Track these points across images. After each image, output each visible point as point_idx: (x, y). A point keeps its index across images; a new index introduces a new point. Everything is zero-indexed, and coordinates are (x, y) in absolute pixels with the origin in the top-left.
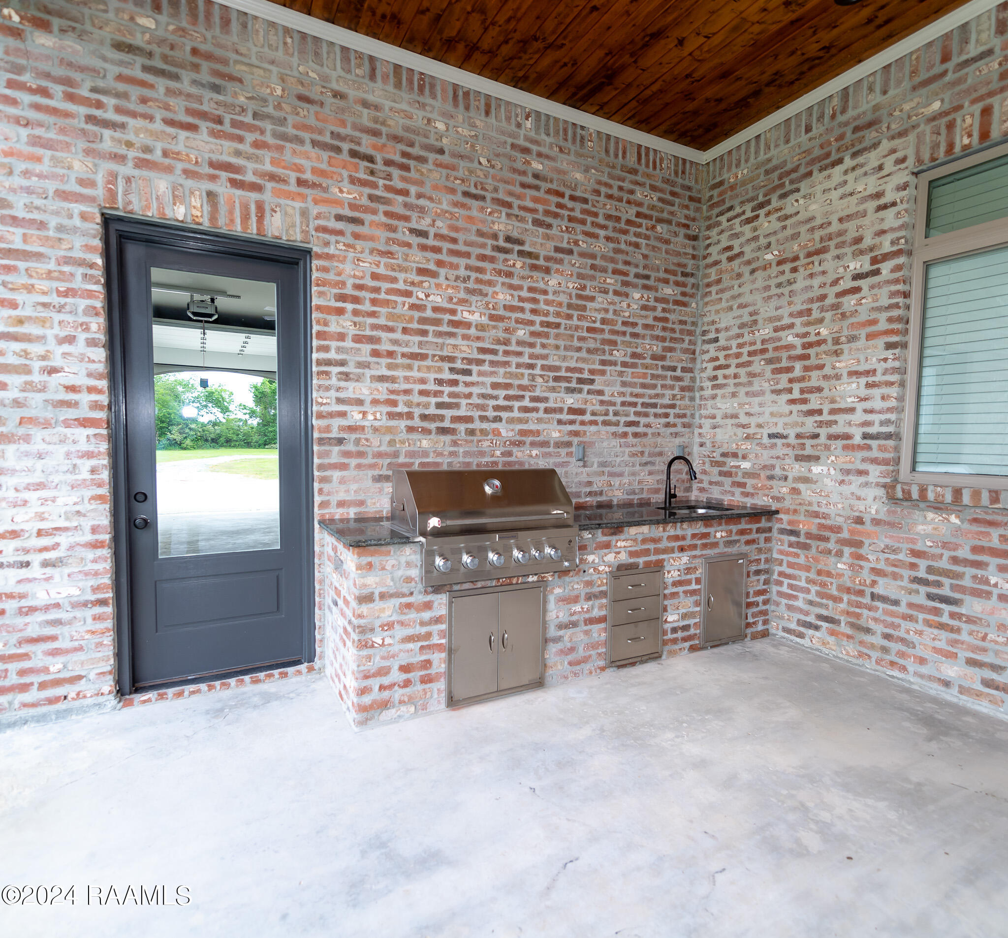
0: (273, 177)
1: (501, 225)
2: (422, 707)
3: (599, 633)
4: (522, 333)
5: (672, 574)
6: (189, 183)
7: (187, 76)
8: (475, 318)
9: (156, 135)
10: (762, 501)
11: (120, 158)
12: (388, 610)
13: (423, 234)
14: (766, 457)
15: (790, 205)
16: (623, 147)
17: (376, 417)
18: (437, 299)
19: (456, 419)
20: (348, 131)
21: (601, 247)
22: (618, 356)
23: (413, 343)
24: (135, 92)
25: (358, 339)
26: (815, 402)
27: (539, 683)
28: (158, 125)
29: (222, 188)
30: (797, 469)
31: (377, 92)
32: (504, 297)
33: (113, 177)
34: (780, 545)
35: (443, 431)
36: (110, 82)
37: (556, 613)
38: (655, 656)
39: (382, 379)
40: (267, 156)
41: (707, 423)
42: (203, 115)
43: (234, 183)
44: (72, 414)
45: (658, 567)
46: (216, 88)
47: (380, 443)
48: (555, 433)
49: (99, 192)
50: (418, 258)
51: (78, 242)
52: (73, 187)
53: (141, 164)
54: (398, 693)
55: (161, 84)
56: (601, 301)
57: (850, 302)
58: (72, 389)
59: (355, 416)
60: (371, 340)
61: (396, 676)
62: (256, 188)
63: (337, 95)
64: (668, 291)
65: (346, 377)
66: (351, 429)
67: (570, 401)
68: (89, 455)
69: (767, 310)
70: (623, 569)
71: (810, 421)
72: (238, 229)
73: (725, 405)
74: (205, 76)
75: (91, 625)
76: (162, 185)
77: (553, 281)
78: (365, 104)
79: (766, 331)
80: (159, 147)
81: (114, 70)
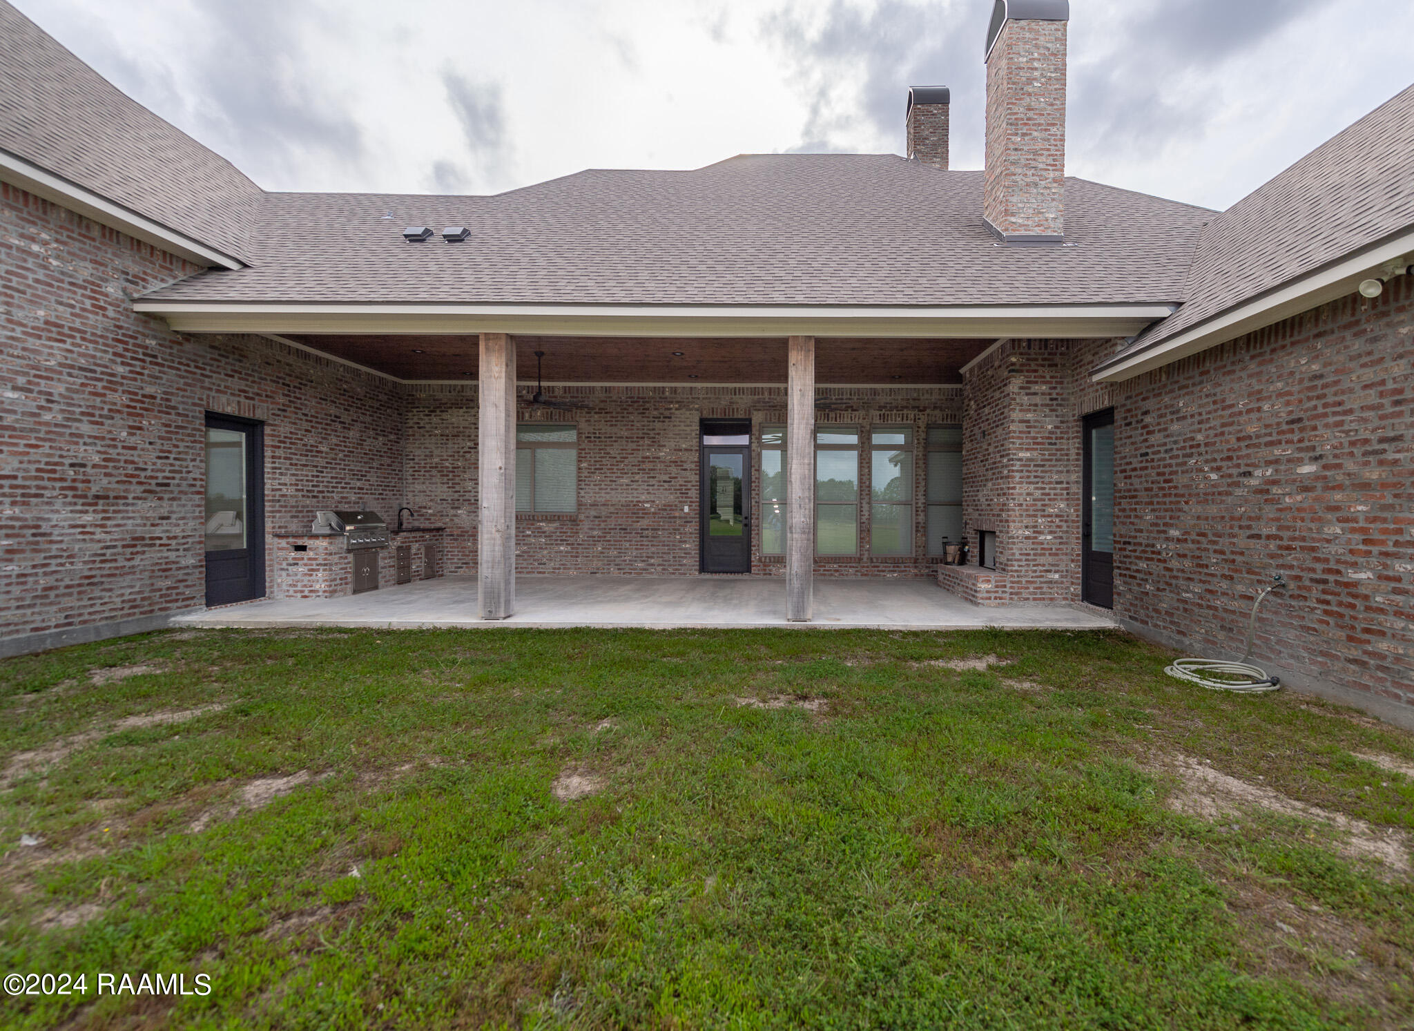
0: (258, 394)
1: (333, 411)
2: (345, 594)
3: (393, 571)
4: (341, 455)
5: (413, 551)
6: (232, 398)
7: (231, 356)
8: (324, 449)
9: (222, 380)
10: (439, 525)
11: (210, 389)
12: (335, 558)
13: (306, 415)
14: (439, 508)
15: (445, 416)
16: (373, 377)
17: (290, 491)
18: (312, 442)
19: (319, 492)
20: (282, 375)
21: (368, 419)
22: (375, 465)
23: (303, 460)
24: (216, 363)
25: (286, 458)
26: (457, 488)
27: (376, 588)
28: (222, 376)
29: (242, 400)
30: (452, 512)
31: (291, 359)
32: (335, 441)
33: (208, 396)
34: (447, 541)
35: (314, 497)
36: (208, 361)
37: (381, 563)
38: (409, 581)
39: (293, 475)
40: (256, 386)
41: (410, 495)
42: (235, 371)
43: (246, 398)
44: (194, 489)
45: (409, 548)
46: (240, 361)
47: (292, 502)
48: (353, 498)
49: (204, 403)
50: (306, 425)
51: (198, 422)
52: (197, 401)
53: (218, 391)
54: (339, 588)
55: (224, 360)
56: (369, 441)
57: (468, 456)
58: (195, 479)
59: (284, 491)
60: (290, 459)
61: (338, 582)
62: (252, 399)
63: (279, 361)
64: (392, 437)
65: (281, 474)
66: (283, 496)
67: (359, 484)
68: (199, 506)
69: (436, 452)
70: (399, 548)
71: (456, 495)
72: (247, 415)
73: (418, 487)
74: (236, 357)
75: (197, 575)
76: (224, 398)
77: (351, 433)
78: (288, 364)
79: (436, 460)
80: (223, 384)
81: (209, 356)
